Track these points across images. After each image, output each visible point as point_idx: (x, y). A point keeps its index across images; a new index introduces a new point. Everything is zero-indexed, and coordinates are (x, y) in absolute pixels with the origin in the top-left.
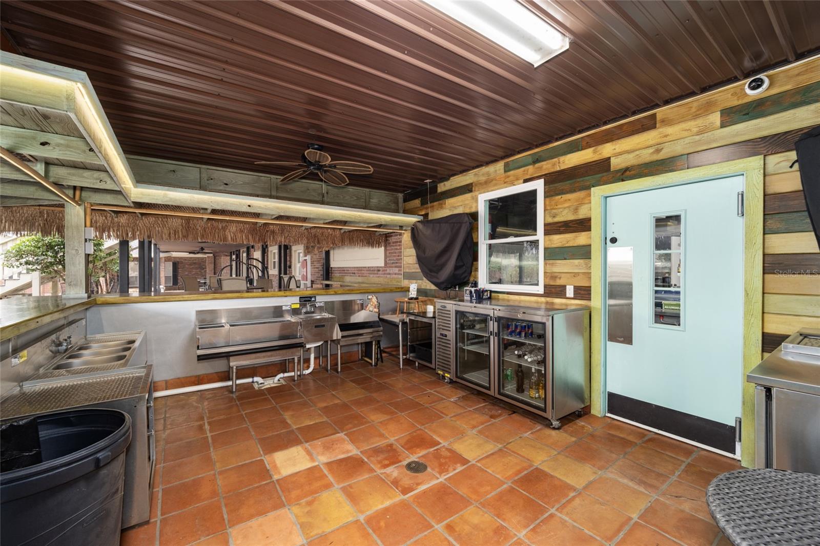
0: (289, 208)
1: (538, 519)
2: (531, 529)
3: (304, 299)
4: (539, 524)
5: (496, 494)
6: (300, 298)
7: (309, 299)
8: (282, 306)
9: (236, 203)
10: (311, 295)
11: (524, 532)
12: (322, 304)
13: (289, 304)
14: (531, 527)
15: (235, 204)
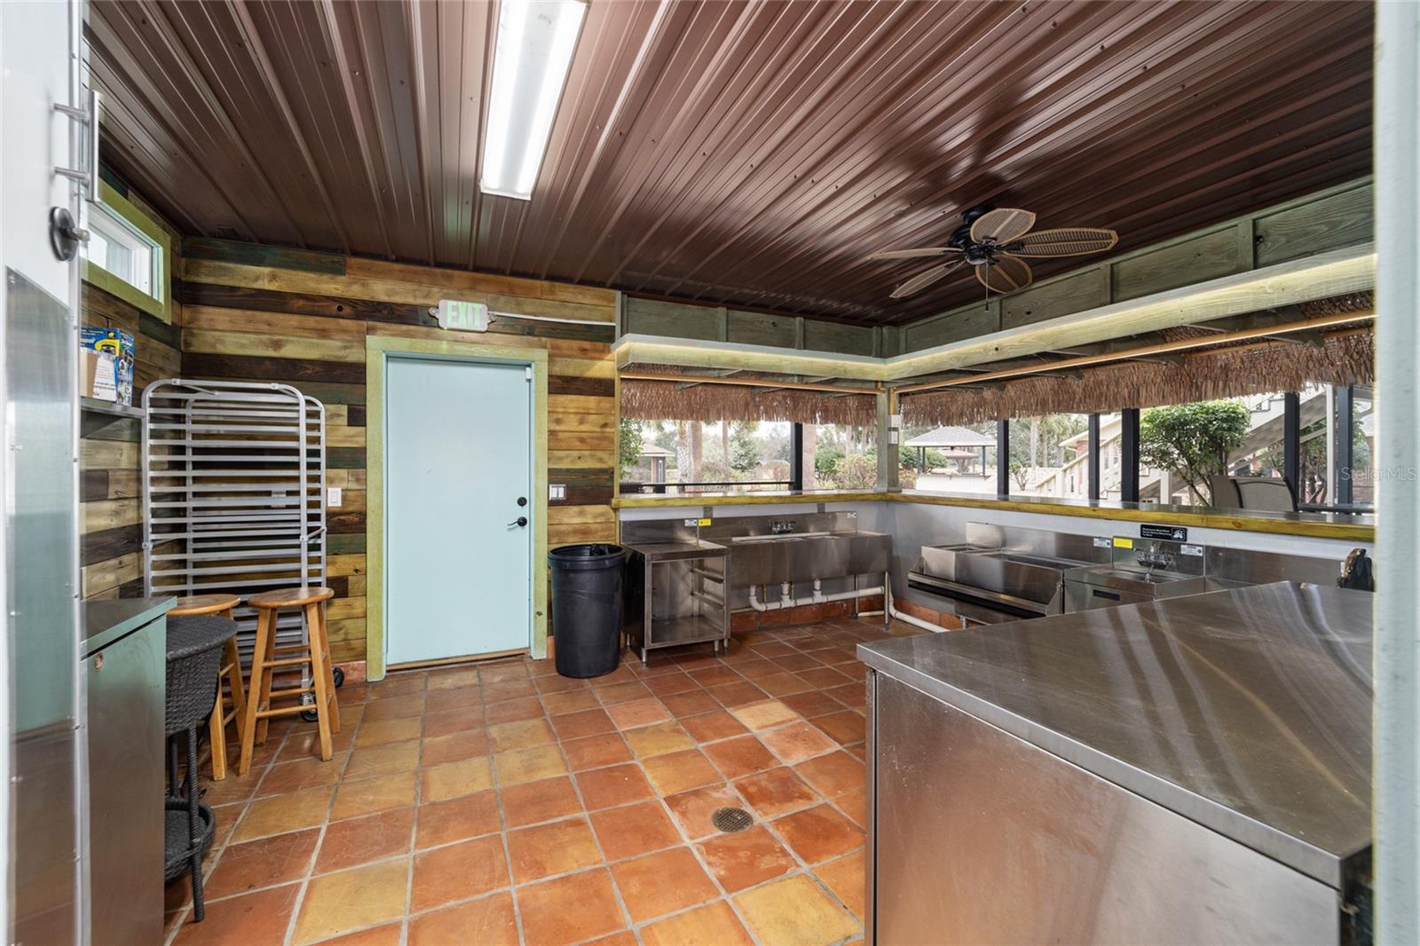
0: (1062, 332)
1: (524, 926)
2: (513, 906)
3: (1153, 532)
4: (513, 919)
5: (613, 896)
6: (1142, 526)
7: (1166, 533)
8: (1091, 539)
9: (977, 350)
10: (1172, 523)
11: (515, 896)
12: (1195, 552)
13: (1111, 537)
14: (516, 908)
15: (977, 353)
